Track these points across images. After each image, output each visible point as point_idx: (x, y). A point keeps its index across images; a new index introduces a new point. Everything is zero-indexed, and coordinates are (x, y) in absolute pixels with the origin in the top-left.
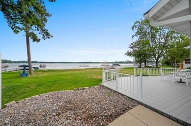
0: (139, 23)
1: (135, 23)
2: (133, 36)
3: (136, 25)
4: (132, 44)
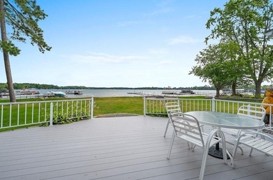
0: (220, 12)
1: (212, 14)
2: (207, 39)
3: (214, 17)
4: (201, 53)
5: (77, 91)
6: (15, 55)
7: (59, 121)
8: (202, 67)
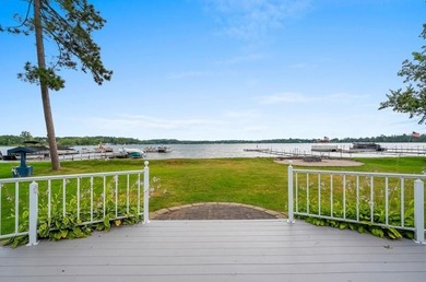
5: (162, 146)
6: (57, 90)
7: (54, 232)
8: (417, 89)
